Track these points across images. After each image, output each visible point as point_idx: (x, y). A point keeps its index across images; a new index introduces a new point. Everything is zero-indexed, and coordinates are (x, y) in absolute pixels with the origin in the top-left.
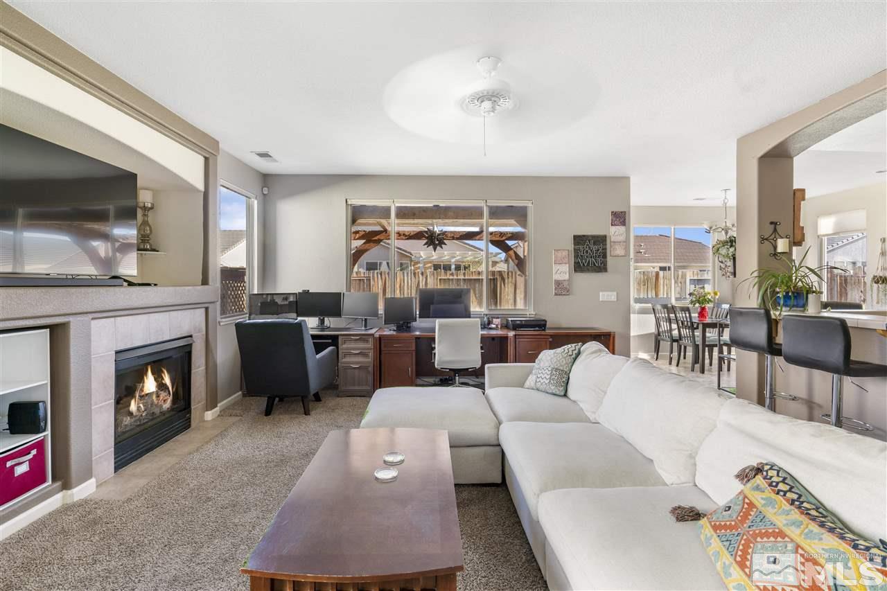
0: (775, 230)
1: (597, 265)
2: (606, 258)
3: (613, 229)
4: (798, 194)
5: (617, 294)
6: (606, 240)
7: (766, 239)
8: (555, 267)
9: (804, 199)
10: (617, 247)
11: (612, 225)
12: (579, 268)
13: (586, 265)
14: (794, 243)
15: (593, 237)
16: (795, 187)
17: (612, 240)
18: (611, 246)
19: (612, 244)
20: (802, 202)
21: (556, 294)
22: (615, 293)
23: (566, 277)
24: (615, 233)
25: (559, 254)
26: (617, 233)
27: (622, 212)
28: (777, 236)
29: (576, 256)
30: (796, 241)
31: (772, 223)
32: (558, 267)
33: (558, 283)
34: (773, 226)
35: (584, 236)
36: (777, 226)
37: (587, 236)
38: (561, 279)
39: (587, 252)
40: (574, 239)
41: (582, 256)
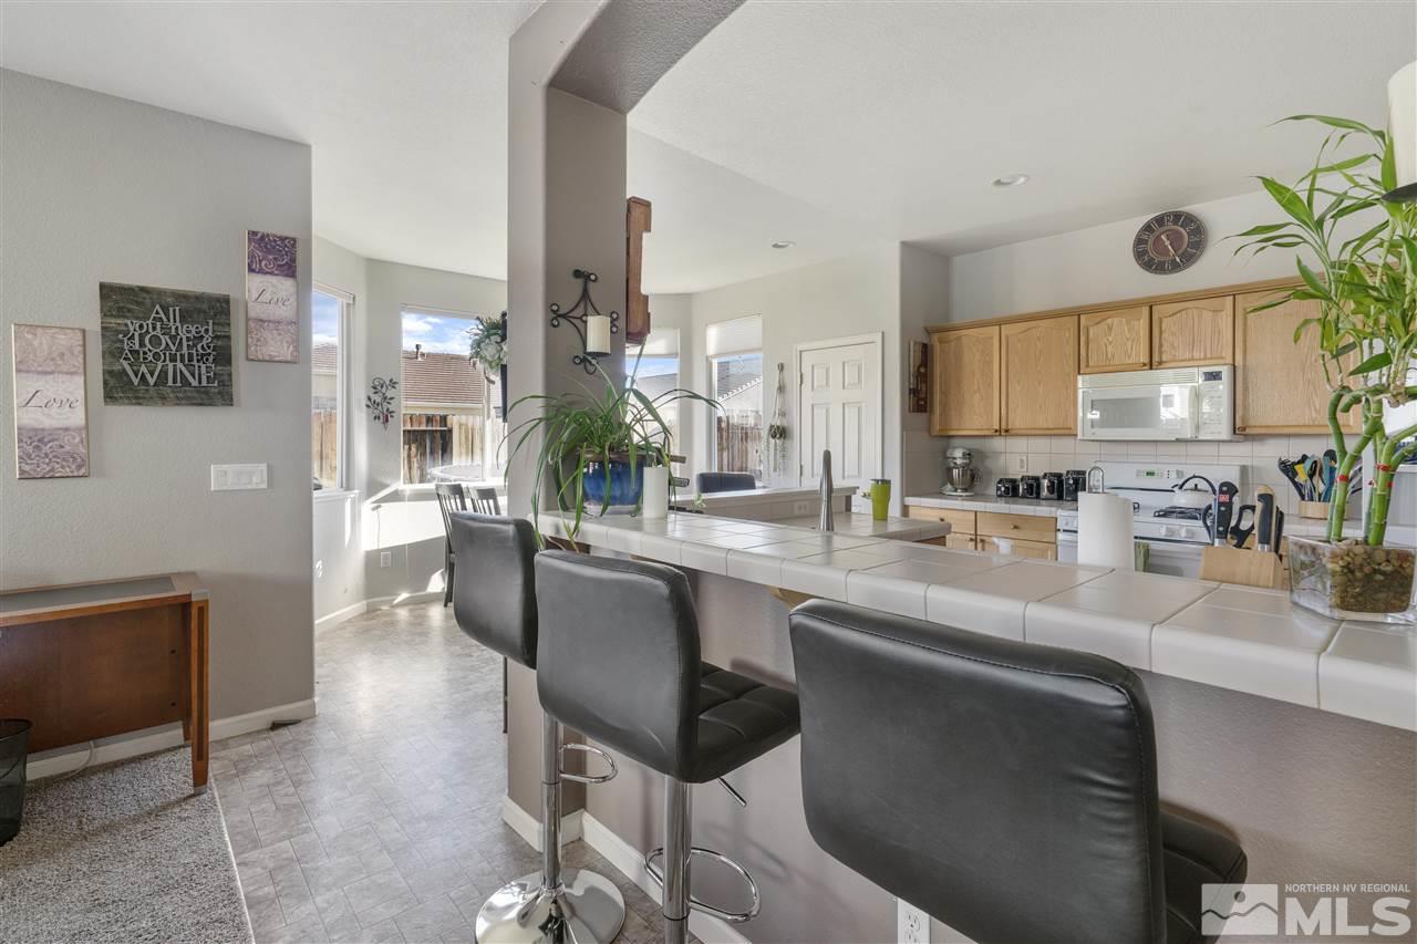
0: (585, 295)
1: (195, 383)
2: (228, 361)
3: (255, 283)
4: (637, 212)
5: (270, 468)
6: (227, 313)
7: (564, 316)
8: (20, 387)
9: (648, 229)
10: (266, 334)
11: (251, 270)
12: (120, 387)
13: (152, 381)
14: (628, 334)
15: (181, 297)
16: (632, 191)
17: (252, 314)
18: (248, 332)
19: (252, 324)
20: (644, 235)
21: (25, 476)
22: (264, 467)
23: (77, 418)
24: (261, 293)
25: (42, 342)
26: (267, 296)
27: (283, 239)
28: (590, 308)
29: (112, 352)
30: (631, 330)
31: (577, 274)
32: (34, 383)
33: (36, 440)
34: (580, 282)
35: (143, 289)
36: (591, 285)
37: (160, 292)
38: (47, 423)
39: (155, 341)
40: (103, 297)
41: (134, 352)
